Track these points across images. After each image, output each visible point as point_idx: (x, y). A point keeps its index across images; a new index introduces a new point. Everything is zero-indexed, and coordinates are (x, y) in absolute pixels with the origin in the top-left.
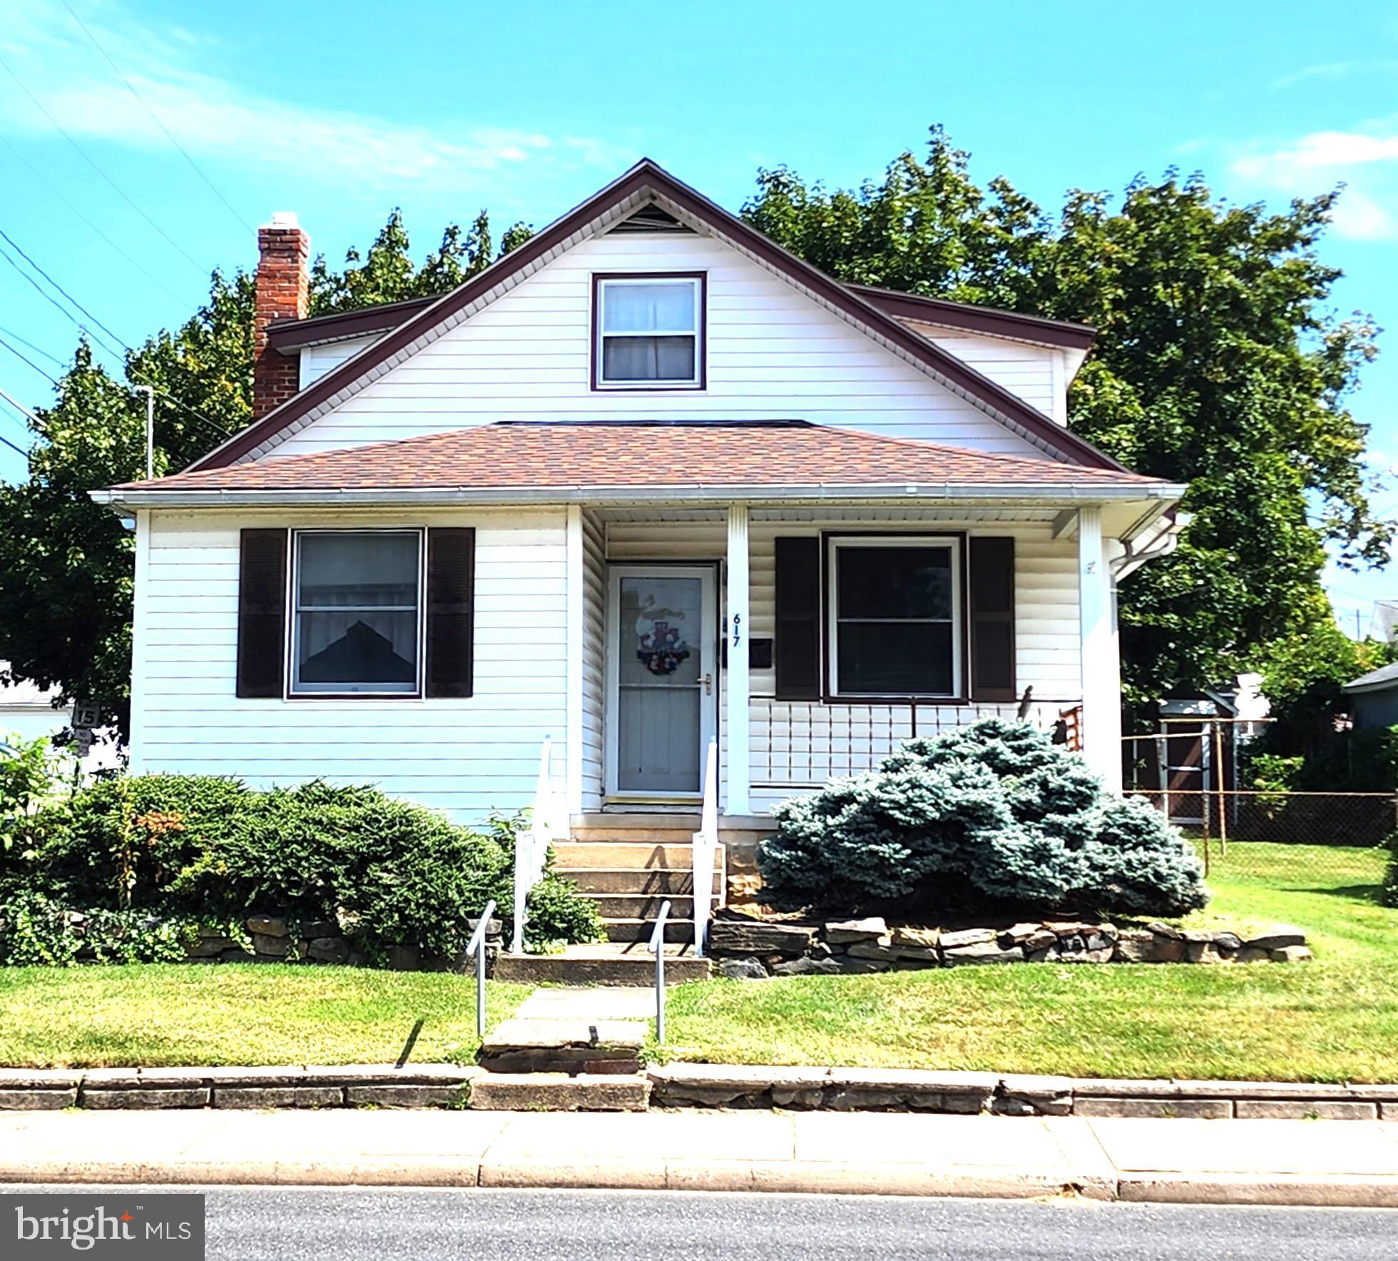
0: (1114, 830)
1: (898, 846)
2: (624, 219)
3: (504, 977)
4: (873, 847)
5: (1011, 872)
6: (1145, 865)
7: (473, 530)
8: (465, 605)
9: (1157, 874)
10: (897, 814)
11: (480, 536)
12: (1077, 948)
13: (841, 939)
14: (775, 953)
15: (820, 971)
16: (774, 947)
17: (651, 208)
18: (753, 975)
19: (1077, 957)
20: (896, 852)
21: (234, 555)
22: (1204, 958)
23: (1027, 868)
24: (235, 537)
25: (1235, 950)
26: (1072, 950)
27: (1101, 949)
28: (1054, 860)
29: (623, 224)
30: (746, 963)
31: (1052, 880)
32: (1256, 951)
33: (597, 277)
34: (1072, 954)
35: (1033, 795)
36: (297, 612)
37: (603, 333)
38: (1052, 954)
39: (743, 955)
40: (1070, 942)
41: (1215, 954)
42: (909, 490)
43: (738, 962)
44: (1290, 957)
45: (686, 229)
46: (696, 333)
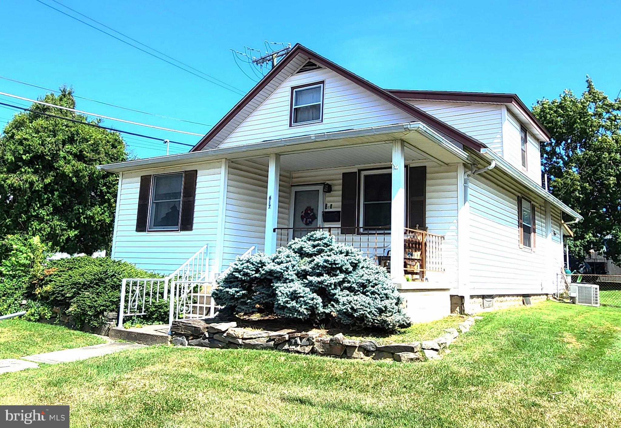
0: (354, 285)
1: (237, 289)
2: (301, 68)
3: (112, 336)
4: (228, 289)
5: (280, 304)
6: (350, 303)
7: (196, 171)
8: (192, 198)
9: (352, 308)
10: (237, 275)
11: (199, 173)
12: (296, 344)
13: (212, 331)
14: (191, 335)
15: (201, 345)
16: (190, 332)
17: (309, 62)
18: (182, 344)
19: (295, 349)
20: (237, 292)
21: (138, 185)
22: (355, 355)
23: (287, 302)
24: (139, 179)
25: (373, 352)
26: (293, 345)
27: (307, 346)
28: (301, 299)
29: (301, 69)
30: (181, 339)
31: (300, 309)
32: (385, 353)
33: (293, 88)
34: (294, 347)
35: (308, 268)
36: (153, 203)
37: (294, 107)
38: (286, 347)
39: (180, 335)
40: (293, 341)
41: (361, 353)
42: (312, 138)
43: (179, 338)
44: (402, 358)
45: (319, 68)
46: (321, 103)
